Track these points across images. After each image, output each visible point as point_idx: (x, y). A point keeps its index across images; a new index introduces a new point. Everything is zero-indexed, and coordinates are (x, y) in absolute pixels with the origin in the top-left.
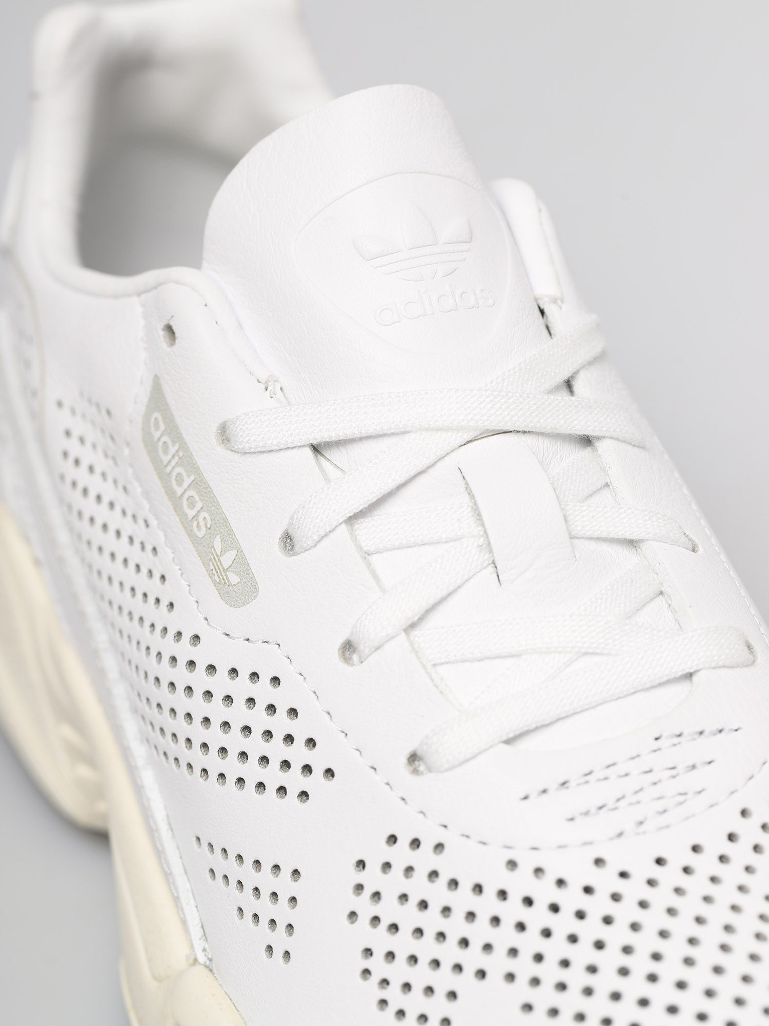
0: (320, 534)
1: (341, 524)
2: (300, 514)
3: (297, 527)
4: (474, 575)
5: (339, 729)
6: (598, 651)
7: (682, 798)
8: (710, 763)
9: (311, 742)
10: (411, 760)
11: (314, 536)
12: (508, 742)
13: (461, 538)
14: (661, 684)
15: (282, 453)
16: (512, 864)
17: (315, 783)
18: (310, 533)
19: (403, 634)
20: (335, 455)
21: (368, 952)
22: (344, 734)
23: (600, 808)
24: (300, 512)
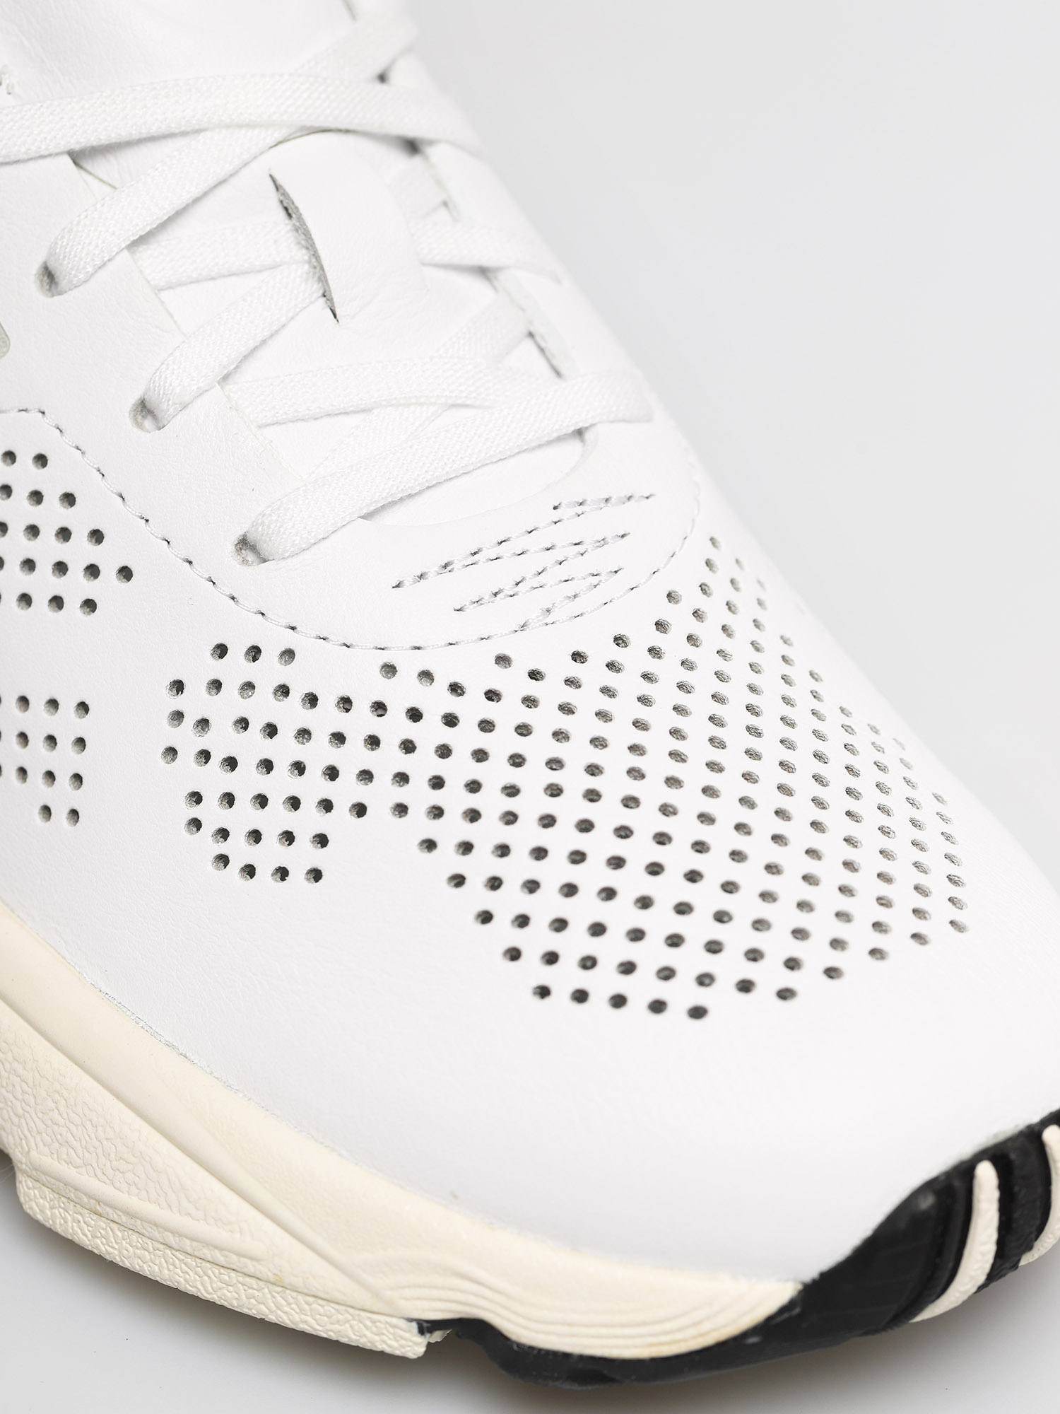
0: (96, 265)
1: (123, 249)
2: (65, 240)
3: (61, 257)
4: (301, 311)
5: (137, 514)
6: (468, 402)
7: (595, 580)
8: (623, 536)
9: (97, 536)
10: (238, 547)
11: (88, 266)
12: (367, 516)
13: (280, 265)
14: (549, 443)
15: (31, 165)
16: (390, 670)
17: (106, 587)
18: (82, 263)
19: (218, 387)
20: (102, 167)
21: (196, 798)
22: (144, 521)
23: (495, 594)
24: (67, 237)
